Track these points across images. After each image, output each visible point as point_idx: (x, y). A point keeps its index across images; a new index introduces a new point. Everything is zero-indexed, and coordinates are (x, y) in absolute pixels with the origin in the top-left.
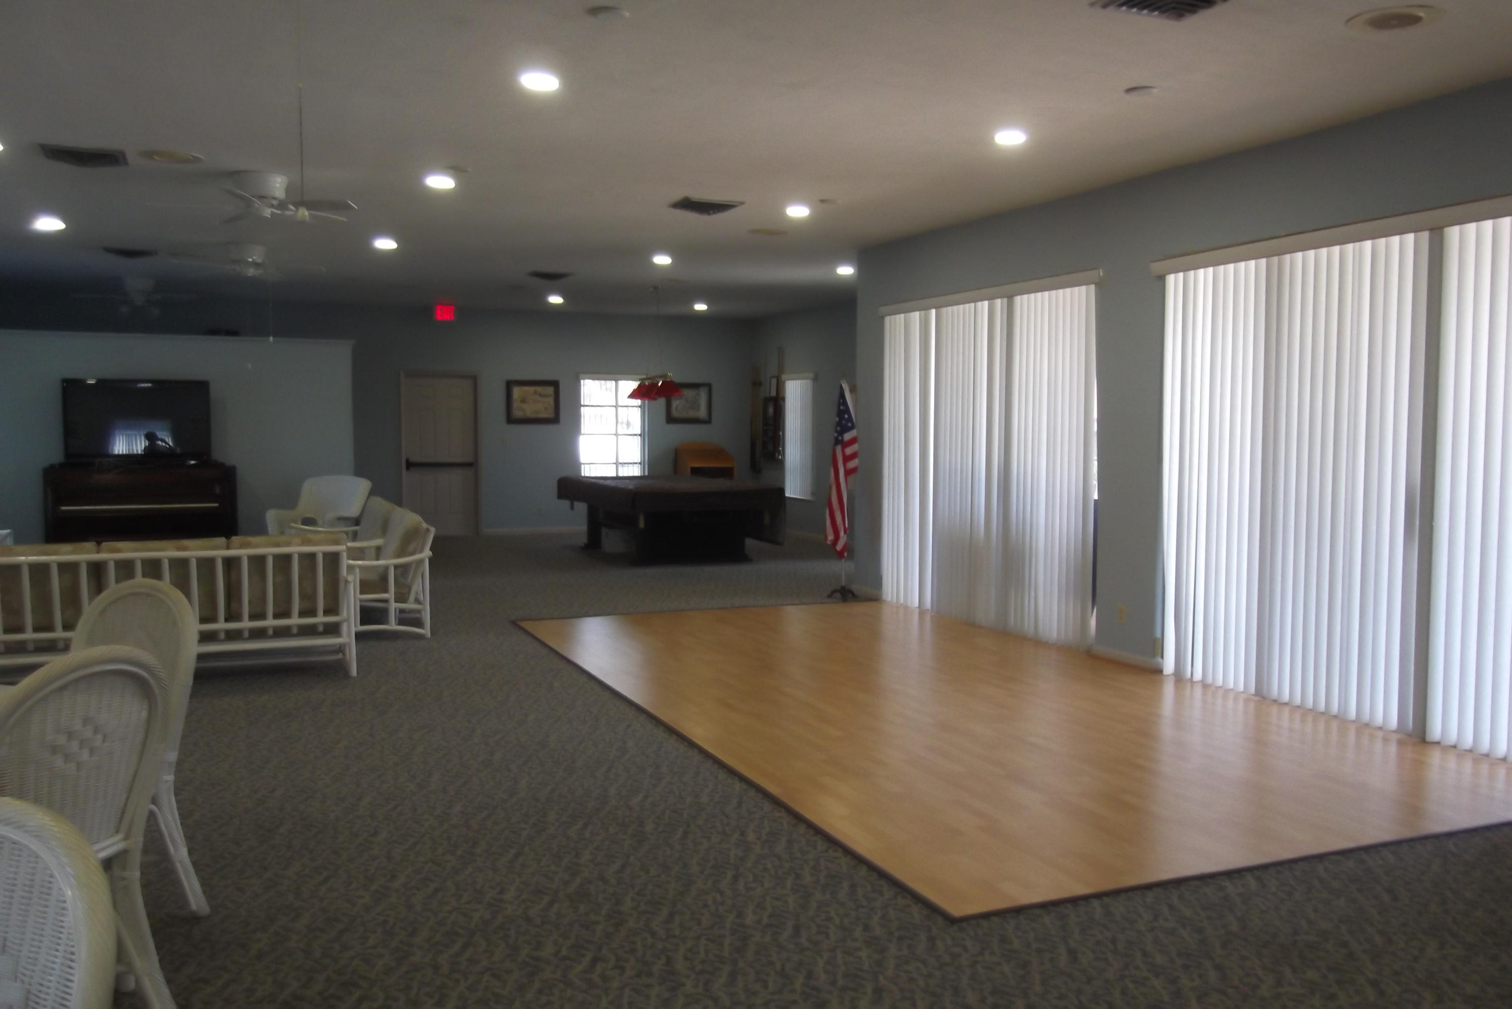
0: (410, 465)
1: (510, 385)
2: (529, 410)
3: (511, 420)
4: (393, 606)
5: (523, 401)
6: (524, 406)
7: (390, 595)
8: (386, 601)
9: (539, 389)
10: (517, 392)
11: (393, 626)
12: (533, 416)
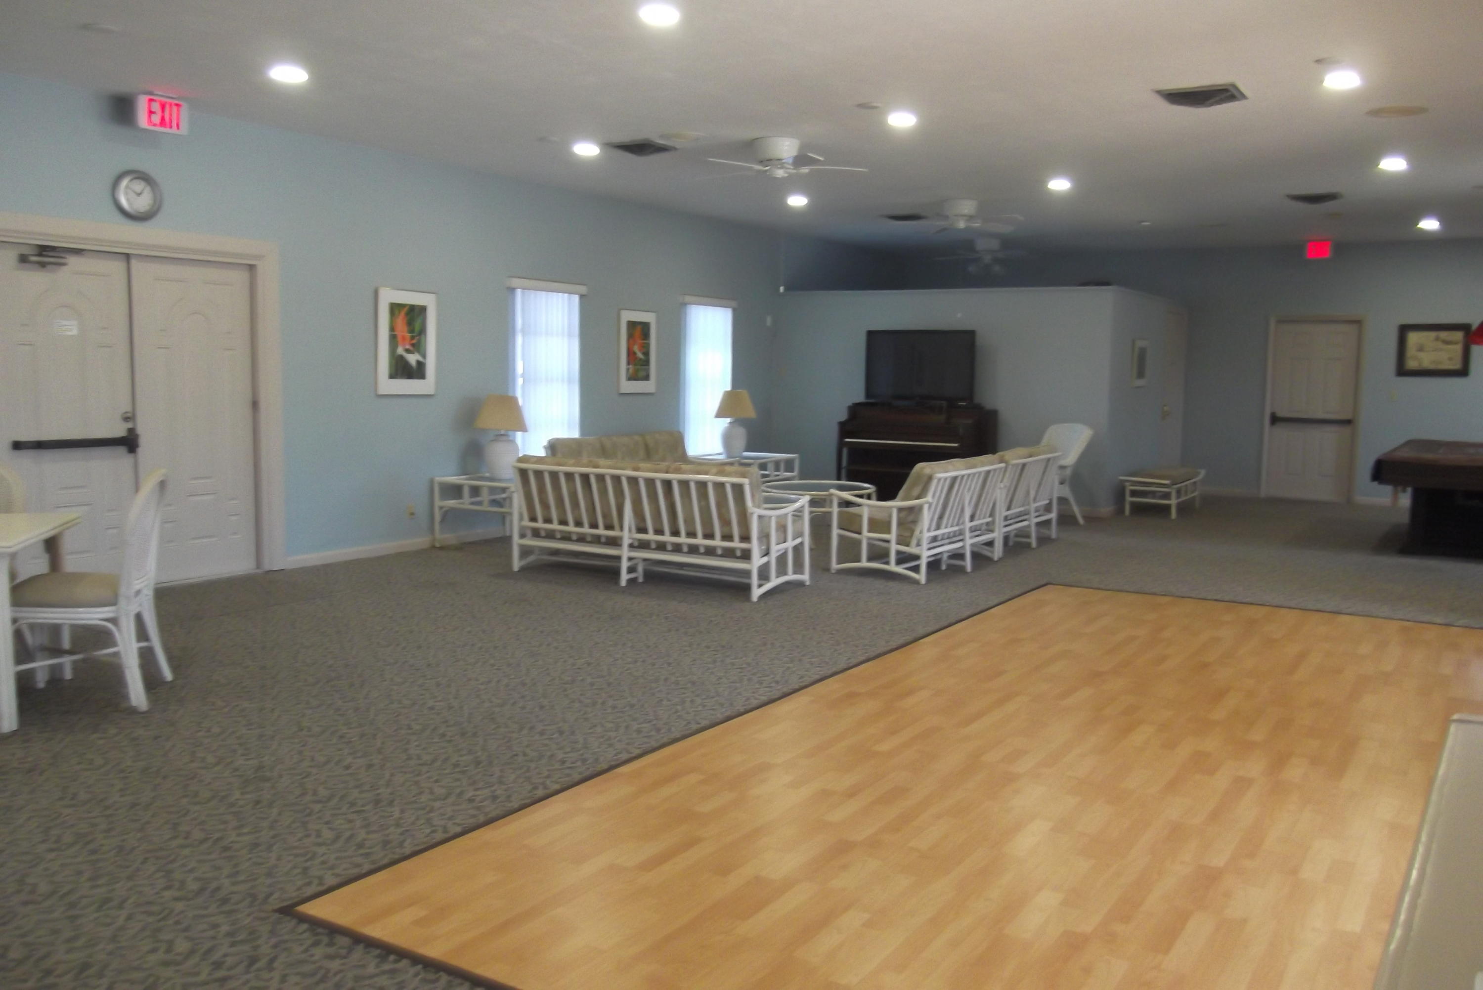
0: (1275, 419)
1: (1404, 330)
2: (1426, 360)
3: (1402, 371)
4: (894, 548)
5: (1421, 349)
6: (1422, 355)
7: (893, 536)
8: (888, 541)
9: (1444, 335)
10: (1413, 338)
11: (893, 567)
12: (1432, 367)
